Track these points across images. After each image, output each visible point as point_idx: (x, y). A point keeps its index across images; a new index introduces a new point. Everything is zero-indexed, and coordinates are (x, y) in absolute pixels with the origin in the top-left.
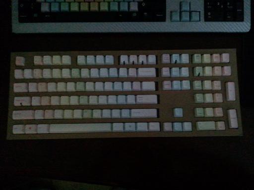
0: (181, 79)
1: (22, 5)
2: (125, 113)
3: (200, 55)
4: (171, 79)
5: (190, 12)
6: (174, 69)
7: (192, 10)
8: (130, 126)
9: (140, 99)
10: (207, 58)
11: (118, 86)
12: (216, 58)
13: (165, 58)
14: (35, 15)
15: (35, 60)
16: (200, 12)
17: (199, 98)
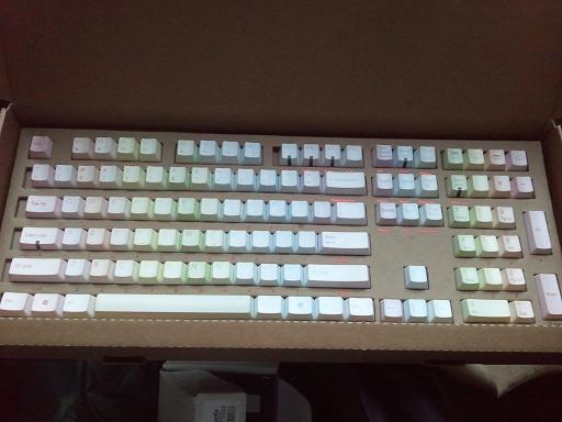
3: (459, 151)
6: (402, 177)
8: (300, 305)
10: (477, 156)
12: (498, 157)
15: (75, 145)
17: (467, 243)
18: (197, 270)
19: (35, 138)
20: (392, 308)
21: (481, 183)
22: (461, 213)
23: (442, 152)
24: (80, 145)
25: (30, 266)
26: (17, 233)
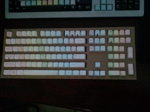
0: (100, 45)
1: (10, 3)
2: (66, 65)
3: (112, 31)
4: (94, 45)
5: (106, 5)
6: (96, 39)
7: (107, 3)
8: (69, 72)
9: (75, 56)
10: (116, 32)
11: (63, 49)
12: (122, 32)
13: (91, 32)
14: (18, 8)
15: (17, 33)
16: (112, 5)
17: (110, 56)
19: (8, 32)
20: (91, 73)
21: (117, 40)
22: (110, 48)
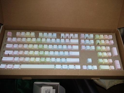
2: (63, 60)
3: (98, 35)
6: (86, 40)
8: (65, 67)
12: (106, 37)
13: (82, 35)
17: (100, 54)
18: (43, 60)
19: (8, 32)
20: (85, 67)
21: (103, 42)
22: (99, 48)
23: (94, 35)
24: (18, 34)
25: (7, 59)
26: (4, 52)
